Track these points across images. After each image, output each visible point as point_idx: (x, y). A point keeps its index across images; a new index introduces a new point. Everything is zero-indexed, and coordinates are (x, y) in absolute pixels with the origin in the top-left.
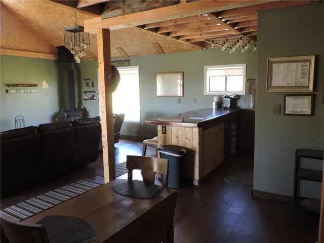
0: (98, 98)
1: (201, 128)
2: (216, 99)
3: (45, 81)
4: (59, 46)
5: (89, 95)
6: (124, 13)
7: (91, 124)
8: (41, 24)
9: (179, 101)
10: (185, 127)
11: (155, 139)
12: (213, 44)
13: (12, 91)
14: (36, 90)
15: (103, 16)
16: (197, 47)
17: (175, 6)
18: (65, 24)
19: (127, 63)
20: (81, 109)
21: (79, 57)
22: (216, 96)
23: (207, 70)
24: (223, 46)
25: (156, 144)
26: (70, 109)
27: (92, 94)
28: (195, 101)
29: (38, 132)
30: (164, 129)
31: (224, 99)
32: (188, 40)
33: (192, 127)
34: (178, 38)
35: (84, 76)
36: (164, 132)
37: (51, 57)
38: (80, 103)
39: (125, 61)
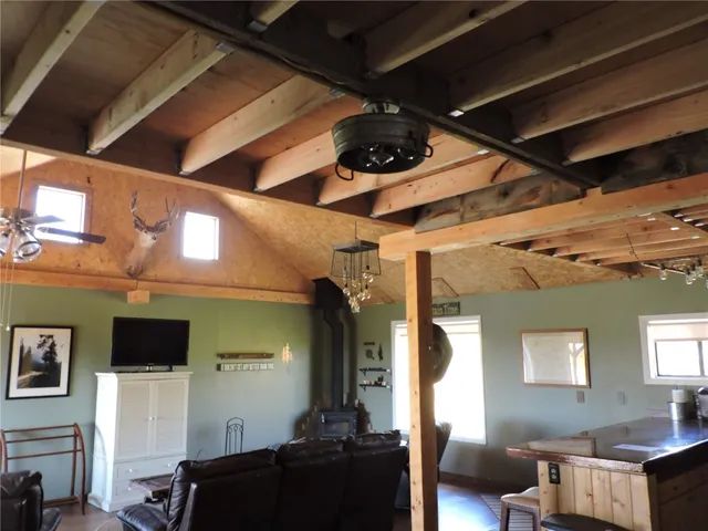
0: (390, 383)
1: (654, 477)
2: (677, 397)
3: (288, 348)
4: (320, 276)
5: (374, 377)
6: (463, 220)
7: (383, 446)
8: (289, 239)
9: (581, 397)
10: (609, 470)
11: (529, 492)
12: (664, 272)
13: (227, 367)
14: (271, 366)
15: (418, 227)
16: (617, 274)
17: (576, 202)
18: (334, 237)
19: (455, 309)
20: (354, 405)
21: (359, 301)
22: (677, 388)
23: (646, 324)
24: (689, 274)
25: (534, 507)
26: (333, 406)
27: (379, 374)
28: (623, 398)
29: (277, 463)
30: (553, 471)
31: (700, 396)
32: (596, 262)
33: (629, 473)
34: (574, 258)
35: (362, 336)
36: (556, 480)
37: (302, 300)
38: (352, 395)
39: (452, 305)
